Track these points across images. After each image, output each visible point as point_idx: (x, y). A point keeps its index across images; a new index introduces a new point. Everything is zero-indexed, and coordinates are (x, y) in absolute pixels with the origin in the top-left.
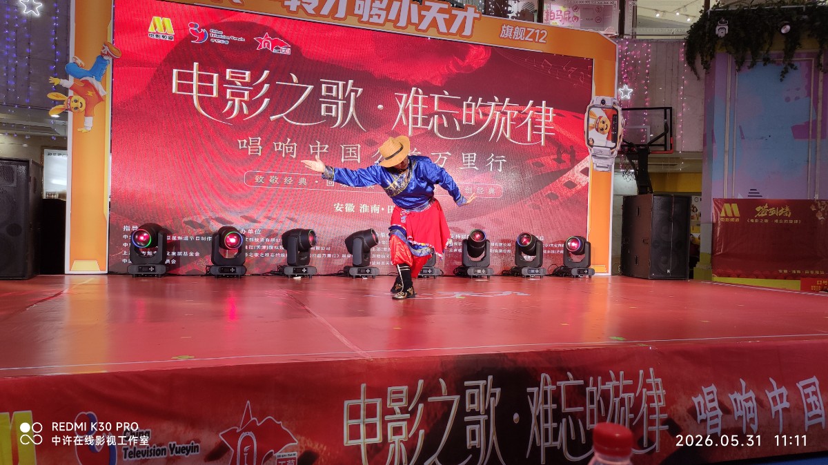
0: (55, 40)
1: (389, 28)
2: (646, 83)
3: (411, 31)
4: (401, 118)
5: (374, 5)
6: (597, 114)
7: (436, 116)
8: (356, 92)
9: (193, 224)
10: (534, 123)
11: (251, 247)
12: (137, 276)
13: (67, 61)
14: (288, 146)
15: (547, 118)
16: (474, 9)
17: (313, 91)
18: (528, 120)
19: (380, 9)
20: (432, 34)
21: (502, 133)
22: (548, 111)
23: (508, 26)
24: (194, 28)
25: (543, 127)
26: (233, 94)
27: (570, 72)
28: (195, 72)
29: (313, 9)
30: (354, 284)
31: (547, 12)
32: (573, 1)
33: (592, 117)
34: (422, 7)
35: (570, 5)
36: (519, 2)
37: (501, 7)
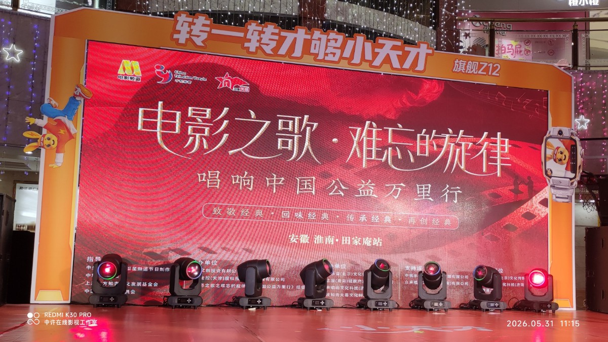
0: (32, 83)
1: (344, 65)
2: (604, 114)
3: (365, 68)
4: (355, 151)
5: (329, 44)
6: (553, 145)
7: (390, 149)
8: (312, 126)
9: (153, 255)
10: (489, 154)
11: (208, 278)
12: (98, 306)
13: (42, 102)
14: (245, 179)
15: (503, 149)
16: (426, 45)
17: (270, 126)
18: (483, 151)
19: (335, 48)
20: (385, 70)
21: (457, 164)
22: (503, 142)
23: (461, 61)
24: (159, 70)
25: (498, 158)
26: (195, 130)
27: (525, 104)
28: (160, 110)
29: (272, 50)
30: (308, 315)
31: (498, 46)
32: (525, 35)
33: (550, 147)
34: (376, 45)
35: (521, 40)
36: (470, 37)
37: (453, 43)
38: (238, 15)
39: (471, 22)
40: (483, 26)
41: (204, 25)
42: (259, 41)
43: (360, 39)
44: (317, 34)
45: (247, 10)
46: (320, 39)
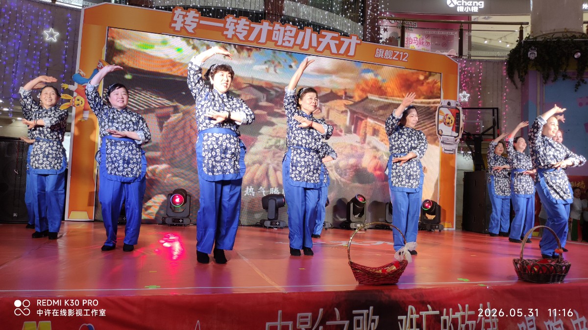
0: (65, 57)
1: (296, 50)
2: (479, 90)
3: (311, 52)
5: (286, 34)
6: (444, 112)
13: (73, 72)
16: (356, 37)
19: (290, 37)
20: (326, 54)
23: (381, 50)
29: (244, 37)
30: (267, 232)
31: (407, 39)
32: (426, 32)
33: (441, 114)
34: (320, 35)
35: (423, 34)
36: (387, 31)
37: (375, 36)
38: (219, 10)
39: (388, 21)
40: (396, 23)
41: (194, 17)
42: (235, 30)
43: (309, 31)
44: (277, 26)
45: (226, 6)
46: (279, 30)
